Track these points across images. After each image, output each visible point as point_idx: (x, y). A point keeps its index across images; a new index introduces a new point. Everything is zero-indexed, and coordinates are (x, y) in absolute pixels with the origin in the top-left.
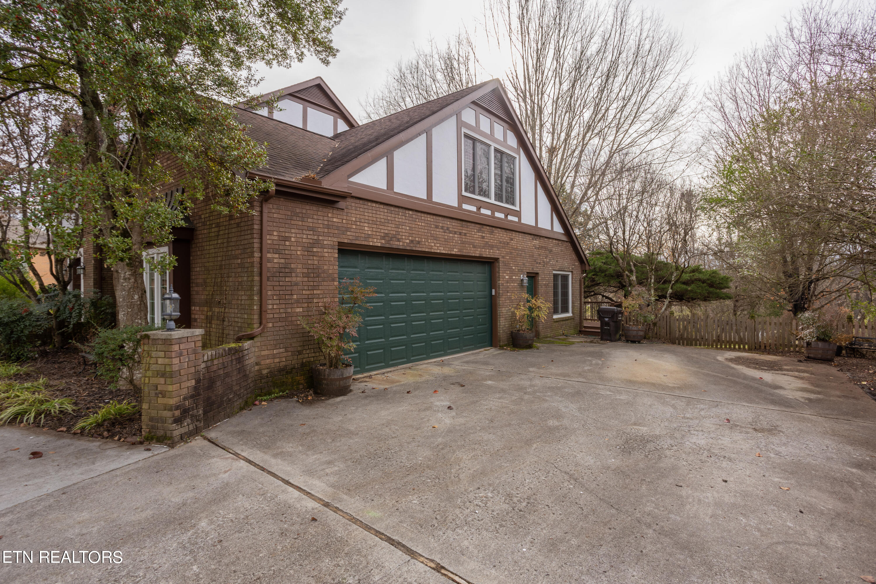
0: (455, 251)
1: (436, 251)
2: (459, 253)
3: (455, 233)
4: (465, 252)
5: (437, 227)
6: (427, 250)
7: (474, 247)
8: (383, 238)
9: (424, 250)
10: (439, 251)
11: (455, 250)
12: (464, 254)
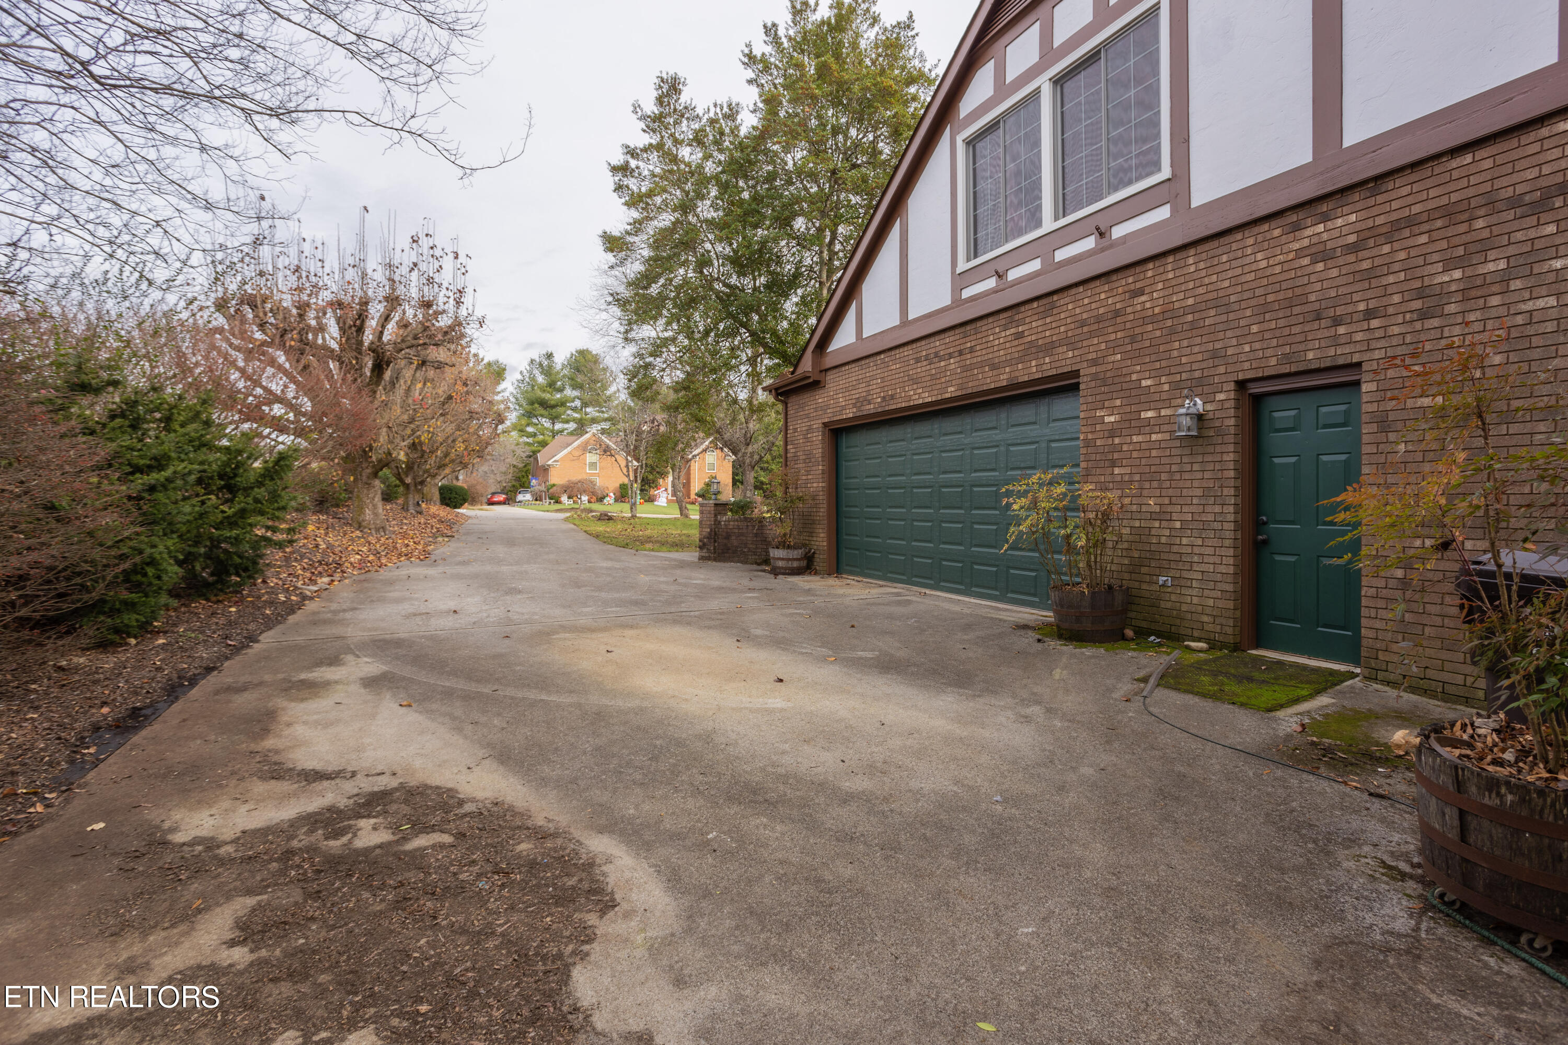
0: (951, 391)
1: (916, 403)
2: (959, 393)
3: (951, 356)
4: (973, 386)
5: (918, 360)
6: (903, 405)
7: (994, 367)
8: (854, 405)
9: (899, 406)
10: (921, 401)
11: (951, 389)
12: (970, 391)
